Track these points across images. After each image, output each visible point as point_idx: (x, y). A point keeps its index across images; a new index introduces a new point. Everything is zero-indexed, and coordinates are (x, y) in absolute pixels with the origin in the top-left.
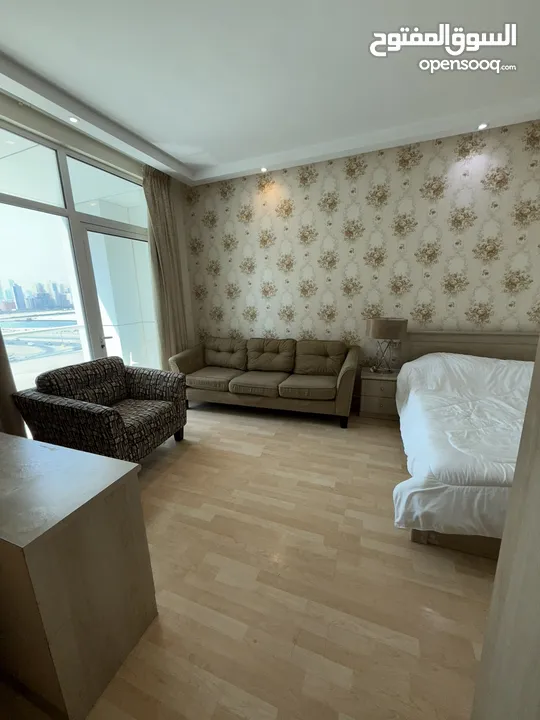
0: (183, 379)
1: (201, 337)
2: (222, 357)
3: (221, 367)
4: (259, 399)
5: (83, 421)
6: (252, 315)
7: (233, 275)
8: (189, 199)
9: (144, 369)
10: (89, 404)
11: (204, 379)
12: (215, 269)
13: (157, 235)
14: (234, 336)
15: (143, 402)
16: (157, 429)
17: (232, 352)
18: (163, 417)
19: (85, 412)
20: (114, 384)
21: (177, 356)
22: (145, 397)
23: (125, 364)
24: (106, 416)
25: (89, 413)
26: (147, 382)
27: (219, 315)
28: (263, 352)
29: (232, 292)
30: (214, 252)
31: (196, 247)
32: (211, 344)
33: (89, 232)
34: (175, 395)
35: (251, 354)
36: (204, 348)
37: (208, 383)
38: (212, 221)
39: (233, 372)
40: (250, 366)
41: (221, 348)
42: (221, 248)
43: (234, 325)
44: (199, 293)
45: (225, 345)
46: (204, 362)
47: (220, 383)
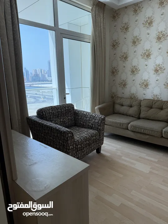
0: (104, 119)
1: (112, 97)
2: (124, 109)
3: (123, 114)
4: (147, 137)
5: (56, 135)
6: (146, 85)
7: (136, 60)
8: (114, 17)
9: (84, 112)
10: (59, 126)
11: (114, 121)
12: (125, 57)
13: (96, 38)
14: (133, 98)
15: (83, 129)
16: (89, 145)
17: (131, 106)
18: (92, 138)
19: (57, 130)
20: (69, 117)
21: (100, 106)
22: (83, 126)
23: (75, 108)
24: (67, 134)
25: (59, 131)
26: (85, 118)
27: (124, 84)
28: (151, 108)
29: (134, 71)
30: (126, 47)
31: (115, 45)
32: (118, 101)
33: (63, 38)
34: (99, 127)
35: (143, 108)
36: (114, 103)
37: (116, 123)
38: (126, 28)
39: (131, 119)
40: (142, 116)
41: (124, 103)
42: (131, 44)
43: (133, 90)
44: (114, 72)
45: (127, 102)
46: (114, 111)
47: (123, 124)
